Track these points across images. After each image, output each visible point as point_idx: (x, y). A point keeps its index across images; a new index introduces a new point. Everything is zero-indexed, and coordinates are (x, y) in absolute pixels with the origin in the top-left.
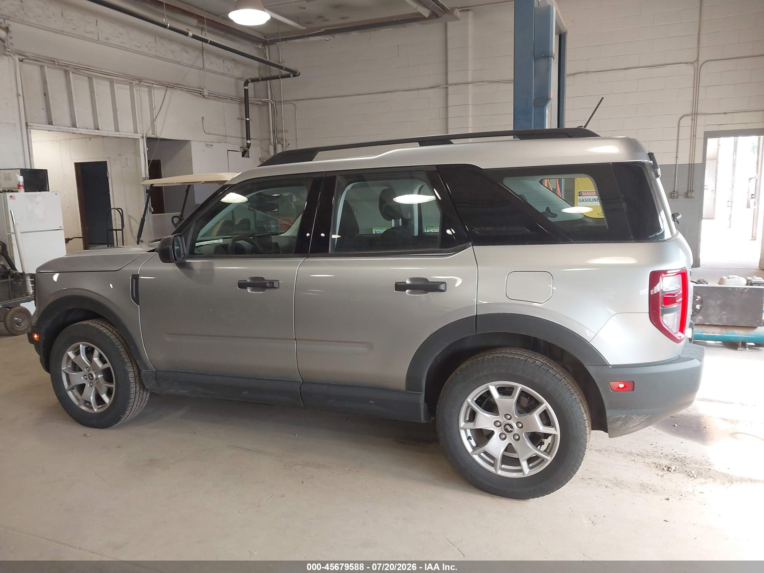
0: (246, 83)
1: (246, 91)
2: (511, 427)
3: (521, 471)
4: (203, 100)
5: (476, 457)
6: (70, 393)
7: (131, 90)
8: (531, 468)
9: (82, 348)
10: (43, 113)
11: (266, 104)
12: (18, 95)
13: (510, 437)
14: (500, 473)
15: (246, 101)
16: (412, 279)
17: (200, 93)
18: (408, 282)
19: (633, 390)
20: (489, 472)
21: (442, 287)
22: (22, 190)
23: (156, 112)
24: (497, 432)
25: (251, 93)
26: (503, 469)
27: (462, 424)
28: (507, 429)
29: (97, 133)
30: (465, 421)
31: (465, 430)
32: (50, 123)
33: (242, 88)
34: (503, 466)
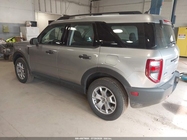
0: (91, 2)
1: (91, 4)
2: (105, 100)
3: (106, 112)
4: (79, 6)
5: (96, 106)
6: (18, 74)
7: (61, 3)
8: (109, 112)
9: (20, 64)
10: (39, 8)
11: (96, 7)
12: (32, 3)
13: (104, 102)
14: (101, 111)
15: (91, 6)
16: (83, 55)
17: (78, 4)
18: (82, 55)
19: (138, 95)
20: (98, 111)
21: (90, 58)
22: (31, 26)
23: (66, 9)
24: (101, 100)
25: (93, 4)
26: (102, 111)
27: (93, 96)
28: (104, 100)
29: (51, 13)
30: (94, 96)
31: (94, 99)
32: (40, 11)
33: (90, 3)
34: (102, 110)
